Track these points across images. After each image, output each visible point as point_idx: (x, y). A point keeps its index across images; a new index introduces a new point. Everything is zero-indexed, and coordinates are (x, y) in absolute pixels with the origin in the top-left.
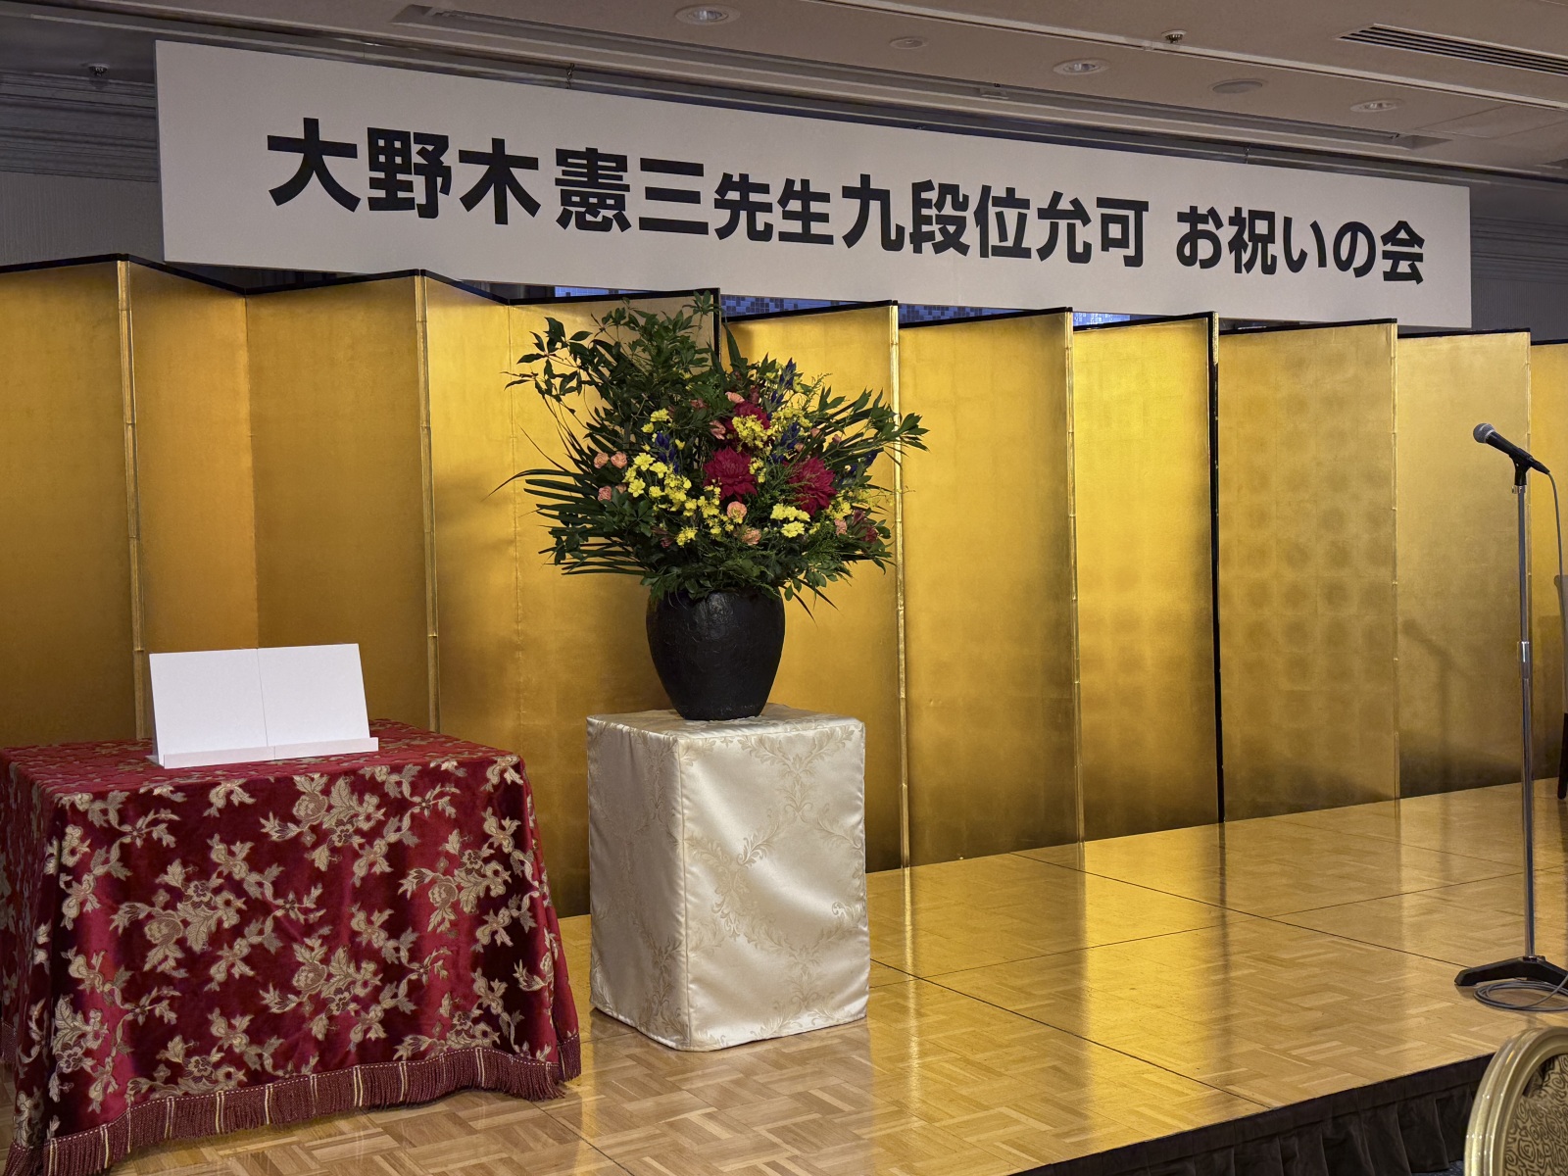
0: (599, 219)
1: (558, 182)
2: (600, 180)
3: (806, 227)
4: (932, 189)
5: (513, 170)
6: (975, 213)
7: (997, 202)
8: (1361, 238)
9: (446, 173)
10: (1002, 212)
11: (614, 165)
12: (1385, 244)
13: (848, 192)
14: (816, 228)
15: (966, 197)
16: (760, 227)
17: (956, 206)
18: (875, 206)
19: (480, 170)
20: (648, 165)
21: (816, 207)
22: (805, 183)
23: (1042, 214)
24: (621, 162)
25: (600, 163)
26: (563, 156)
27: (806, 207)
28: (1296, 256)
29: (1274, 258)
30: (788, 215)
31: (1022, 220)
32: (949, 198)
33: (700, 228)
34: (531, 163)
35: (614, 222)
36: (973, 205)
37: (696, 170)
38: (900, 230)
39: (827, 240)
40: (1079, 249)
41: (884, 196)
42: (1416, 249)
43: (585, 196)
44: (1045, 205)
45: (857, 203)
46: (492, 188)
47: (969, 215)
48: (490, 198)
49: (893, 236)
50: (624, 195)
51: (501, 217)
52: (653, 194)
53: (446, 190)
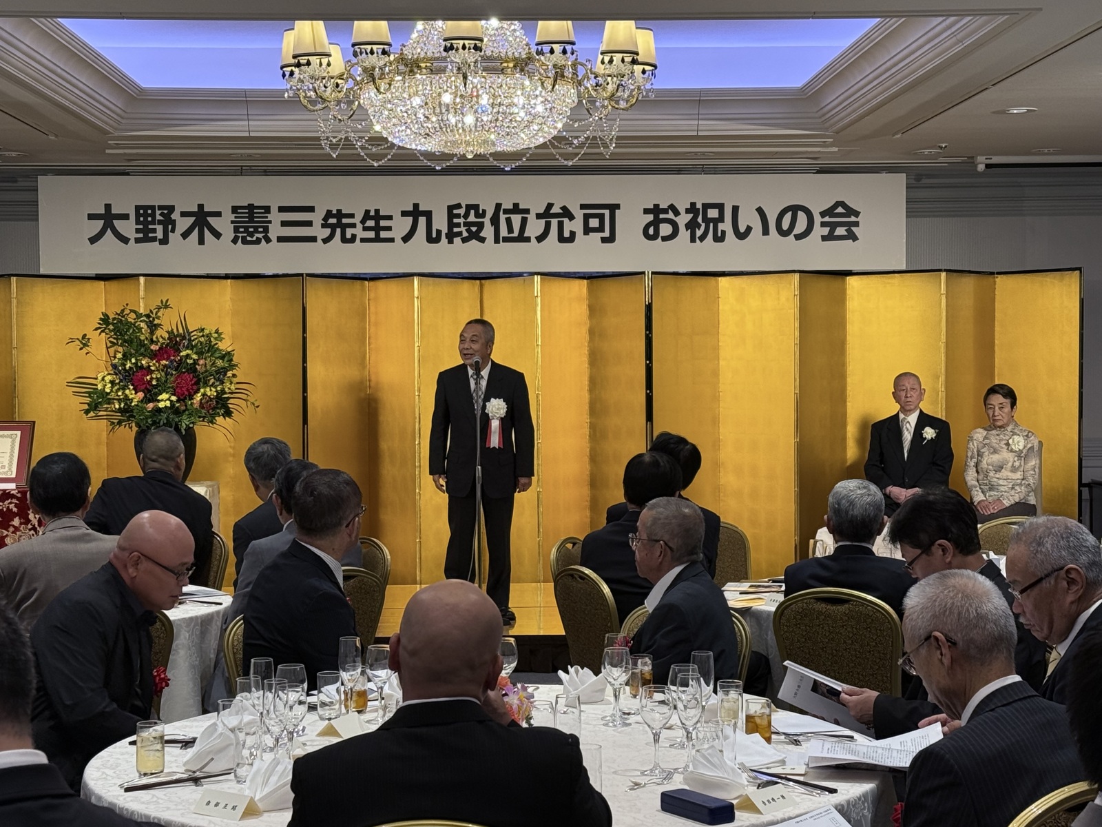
0: (254, 238)
1: (232, 222)
2: (255, 219)
3: (377, 234)
4: (462, 207)
5: (208, 218)
6: (491, 219)
7: (506, 212)
8: (801, 215)
9: (173, 223)
10: (510, 217)
11: (263, 211)
12: (822, 217)
13: (404, 214)
14: (383, 234)
15: (484, 211)
16: (348, 236)
17: (477, 215)
18: (422, 221)
19: (190, 220)
20: (282, 209)
21: (383, 223)
22: (377, 211)
23: (539, 216)
24: (267, 209)
25: (255, 211)
26: (235, 209)
27: (377, 223)
28: (742, 229)
29: (723, 232)
30: (365, 229)
31: (524, 221)
32: (472, 212)
33: (313, 239)
34: (218, 214)
35: (263, 240)
36: (489, 214)
37: (311, 209)
38: (439, 232)
39: (392, 240)
40: (567, 234)
41: (428, 215)
42: (853, 219)
43: (246, 228)
44: (542, 211)
45: (411, 219)
46: (197, 229)
47: (487, 221)
48: (196, 232)
49: (434, 235)
50: (268, 226)
51: (201, 241)
52: (284, 224)
53: (173, 231)
